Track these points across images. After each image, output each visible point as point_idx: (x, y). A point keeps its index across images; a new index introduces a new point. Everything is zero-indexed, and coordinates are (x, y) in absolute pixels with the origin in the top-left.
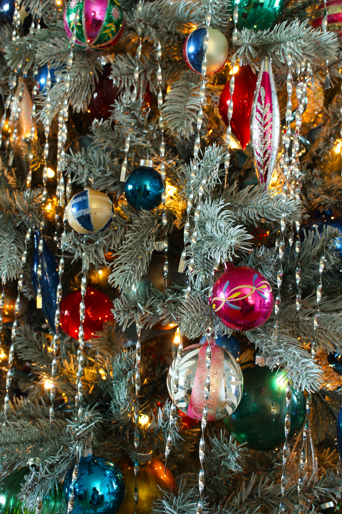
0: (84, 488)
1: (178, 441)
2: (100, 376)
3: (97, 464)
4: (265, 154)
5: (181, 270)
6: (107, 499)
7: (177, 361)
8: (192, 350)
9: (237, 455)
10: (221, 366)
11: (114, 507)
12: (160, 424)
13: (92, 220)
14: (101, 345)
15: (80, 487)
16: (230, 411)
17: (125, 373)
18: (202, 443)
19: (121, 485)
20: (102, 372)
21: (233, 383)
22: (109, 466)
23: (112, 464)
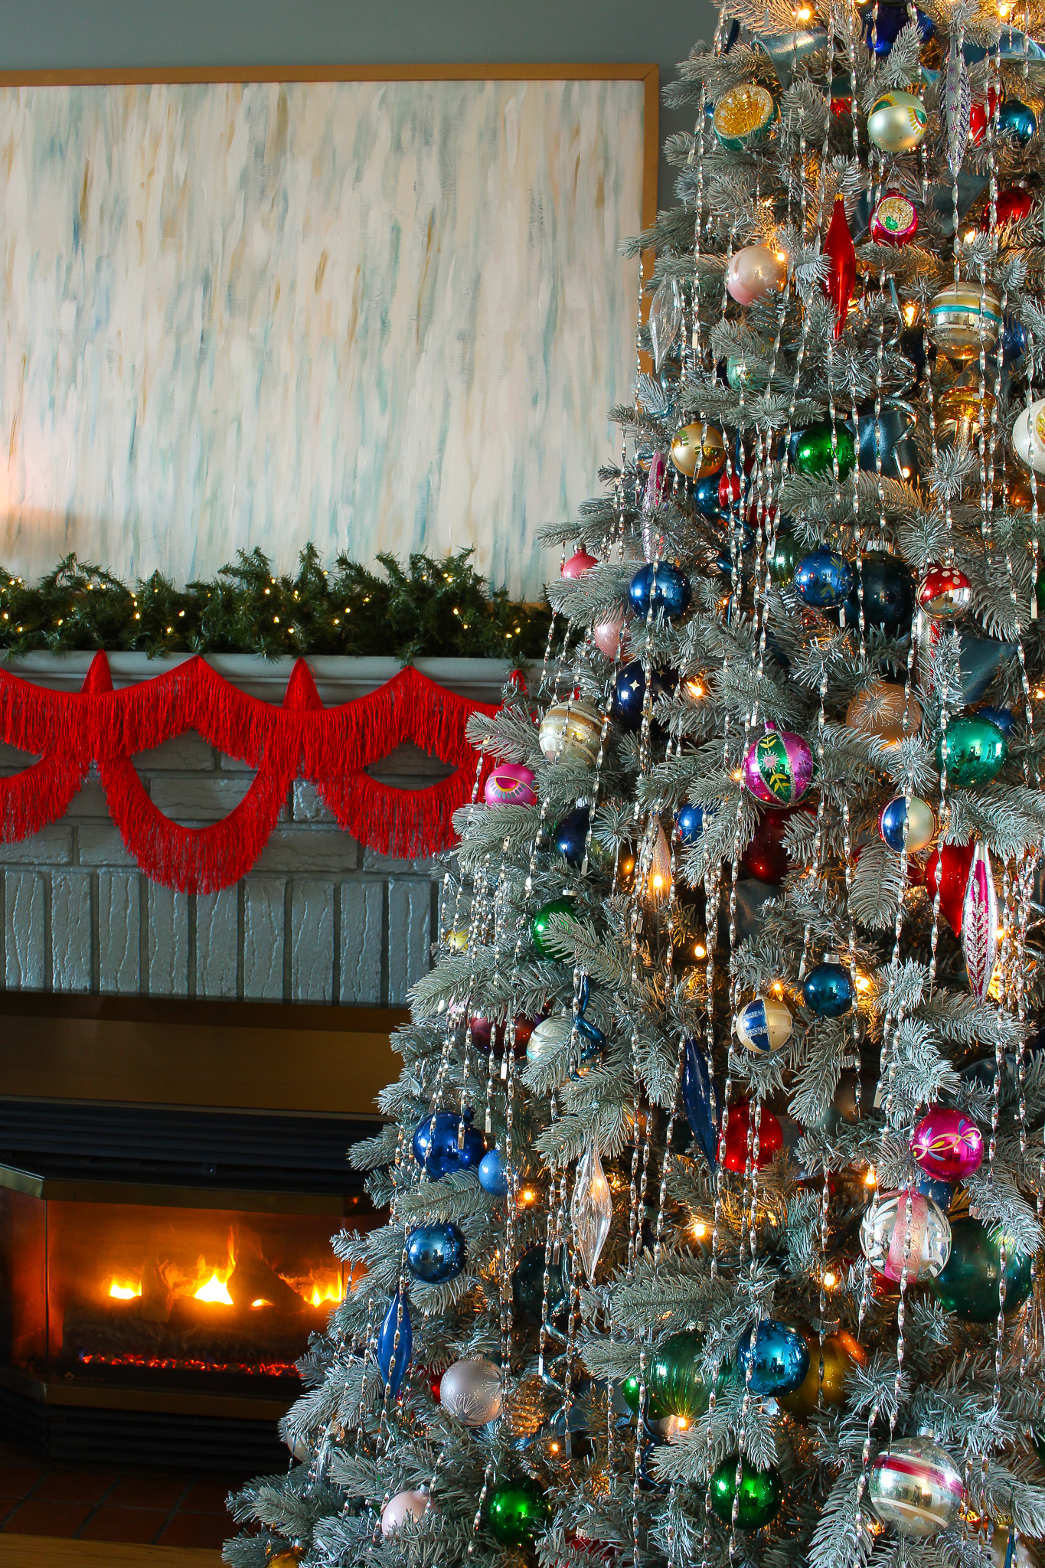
0: (763, 1356)
1: (874, 1307)
2: (768, 1220)
3: (775, 1329)
4: (979, 962)
5: (876, 1104)
6: (789, 1369)
7: (872, 1212)
8: (890, 1199)
9: (943, 1324)
10: (924, 1219)
11: (796, 1381)
12: (852, 1285)
13: (770, 1040)
14: (769, 1181)
15: (759, 1354)
16: (935, 1272)
17: (807, 1221)
18: (901, 1306)
19: (806, 1356)
20: (771, 1215)
21: (939, 1240)
22: (790, 1332)
23: (793, 1330)
